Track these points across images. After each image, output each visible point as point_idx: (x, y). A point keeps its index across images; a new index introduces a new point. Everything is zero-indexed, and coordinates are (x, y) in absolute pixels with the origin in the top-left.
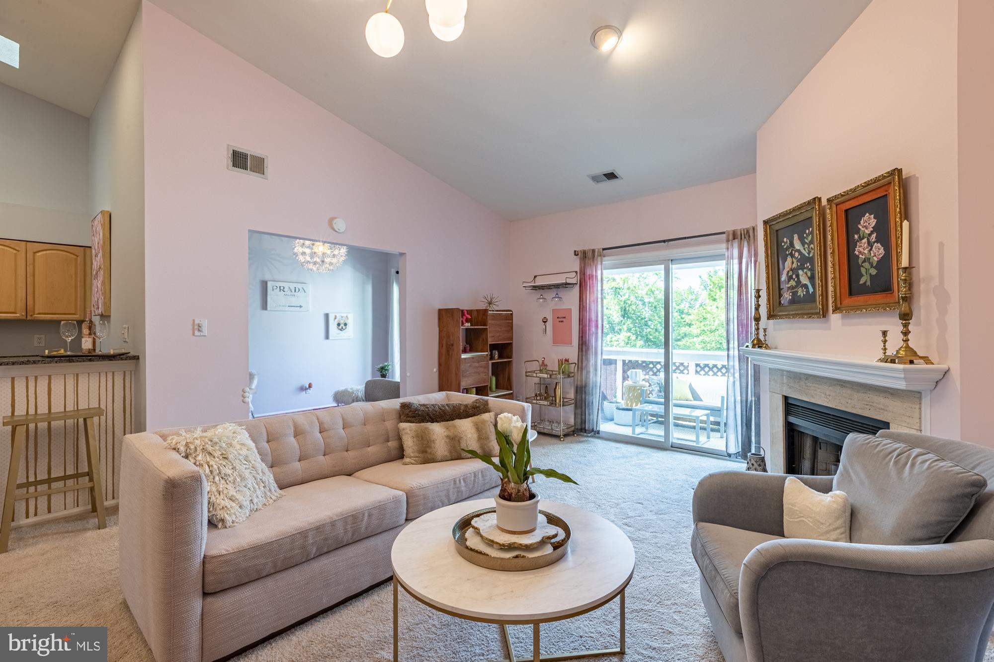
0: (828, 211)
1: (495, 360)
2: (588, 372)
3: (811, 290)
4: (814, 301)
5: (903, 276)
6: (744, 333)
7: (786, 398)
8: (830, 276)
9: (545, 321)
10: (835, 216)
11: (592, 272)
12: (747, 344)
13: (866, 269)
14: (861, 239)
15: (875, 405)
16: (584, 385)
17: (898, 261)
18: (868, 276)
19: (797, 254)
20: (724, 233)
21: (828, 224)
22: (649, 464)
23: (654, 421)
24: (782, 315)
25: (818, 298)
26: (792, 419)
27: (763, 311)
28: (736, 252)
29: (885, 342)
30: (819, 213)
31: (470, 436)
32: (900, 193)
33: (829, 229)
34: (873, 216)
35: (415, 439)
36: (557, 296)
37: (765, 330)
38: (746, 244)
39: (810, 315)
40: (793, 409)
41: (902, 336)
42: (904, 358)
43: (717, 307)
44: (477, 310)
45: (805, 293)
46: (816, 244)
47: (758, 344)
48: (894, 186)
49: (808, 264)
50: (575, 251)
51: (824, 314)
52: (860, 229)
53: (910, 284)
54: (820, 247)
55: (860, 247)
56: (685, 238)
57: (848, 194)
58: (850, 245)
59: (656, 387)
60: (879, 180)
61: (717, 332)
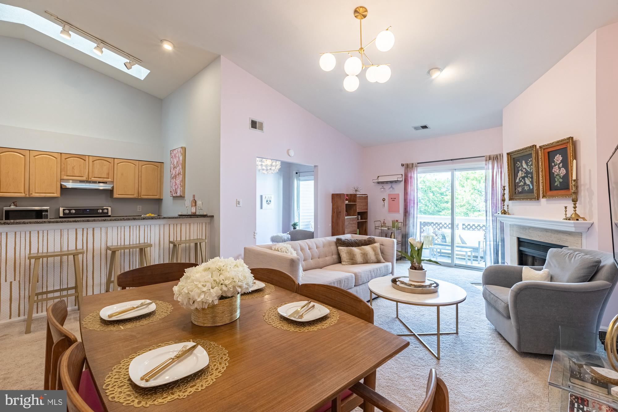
0: (540, 152)
1: (359, 220)
2: (409, 227)
3: (531, 187)
4: (533, 192)
5: (574, 183)
6: (495, 207)
7: (518, 238)
8: (541, 181)
9: (384, 200)
10: (543, 154)
11: (412, 175)
12: (498, 212)
13: (558, 179)
14: (555, 165)
15: (562, 239)
16: (407, 233)
17: (572, 176)
18: (559, 182)
19: (524, 170)
20: (484, 156)
21: (540, 157)
22: (445, 273)
23: (439, 255)
24: (517, 199)
25: (535, 191)
26: (522, 249)
27: (507, 197)
28: (490, 166)
29: (566, 211)
30: (535, 152)
31: (371, 253)
32: (572, 147)
33: (540, 160)
34: (561, 156)
35: (347, 254)
36: (392, 187)
37: (508, 206)
38: (496, 162)
39: (531, 199)
40: (522, 244)
41: (573, 209)
42: (574, 218)
43: (465, 191)
44: (350, 194)
45: (528, 188)
46: (534, 166)
47: (504, 212)
48: (570, 144)
49: (530, 175)
50: (402, 164)
51: (538, 198)
52: (555, 161)
53: (577, 187)
54: (536, 168)
55: (555, 169)
56: (463, 159)
57: (549, 145)
58: (550, 168)
59: (440, 236)
60: (563, 141)
61: (465, 207)
